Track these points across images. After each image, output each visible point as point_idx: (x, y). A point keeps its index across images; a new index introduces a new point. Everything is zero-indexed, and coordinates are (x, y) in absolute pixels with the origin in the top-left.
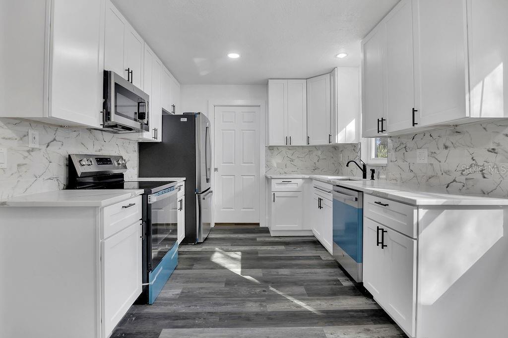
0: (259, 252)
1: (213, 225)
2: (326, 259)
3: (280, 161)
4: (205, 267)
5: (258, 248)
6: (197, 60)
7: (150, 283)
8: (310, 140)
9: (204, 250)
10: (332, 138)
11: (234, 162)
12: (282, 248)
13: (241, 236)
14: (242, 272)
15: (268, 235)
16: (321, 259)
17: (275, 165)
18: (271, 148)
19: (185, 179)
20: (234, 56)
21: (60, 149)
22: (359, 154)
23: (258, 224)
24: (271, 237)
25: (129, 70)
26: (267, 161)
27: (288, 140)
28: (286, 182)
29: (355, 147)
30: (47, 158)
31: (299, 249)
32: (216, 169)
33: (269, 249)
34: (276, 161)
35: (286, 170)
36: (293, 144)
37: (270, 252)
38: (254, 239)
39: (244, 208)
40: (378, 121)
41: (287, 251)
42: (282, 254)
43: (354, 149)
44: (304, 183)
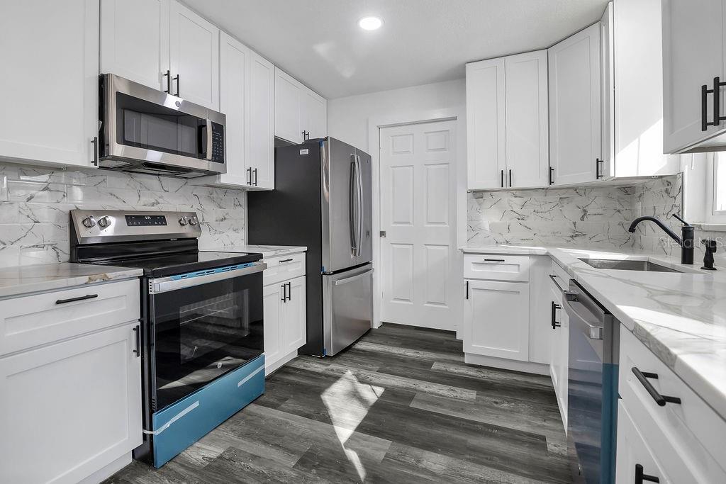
0: (418, 396)
1: (376, 326)
2: (556, 450)
3: (496, 220)
4: (300, 408)
5: (423, 386)
6: (322, 49)
7: (156, 433)
8: (556, 176)
9: (328, 372)
10: (603, 166)
11: (411, 221)
12: (470, 395)
13: (410, 353)
14: (351, 438)
15: (460, 359)
16: (544, 447)
17: (487, 228)
18: (478, 194)
19: (305, 248)
20: (370, 24)
21: (58, 202)
22: (678, 202)
23: (454, 333)
24: (463, 364)
25: (168, 74)
26: (470, 219)
27: (506, 177)
28: (493, 260)
29: (669, 185)
30: (28, 216)
31: (505, 405)
32: (382, 234)
33: (441, 392)
34: (489, 218)
35: (508, 236)
36: (516, 185)
37: (438, 400)
38: (427, 364)
39: (429, 302)
40: (705, 91)
41: (476, 405)
42: (462, 410)
43: (666, 191)
44: (535, 264)
